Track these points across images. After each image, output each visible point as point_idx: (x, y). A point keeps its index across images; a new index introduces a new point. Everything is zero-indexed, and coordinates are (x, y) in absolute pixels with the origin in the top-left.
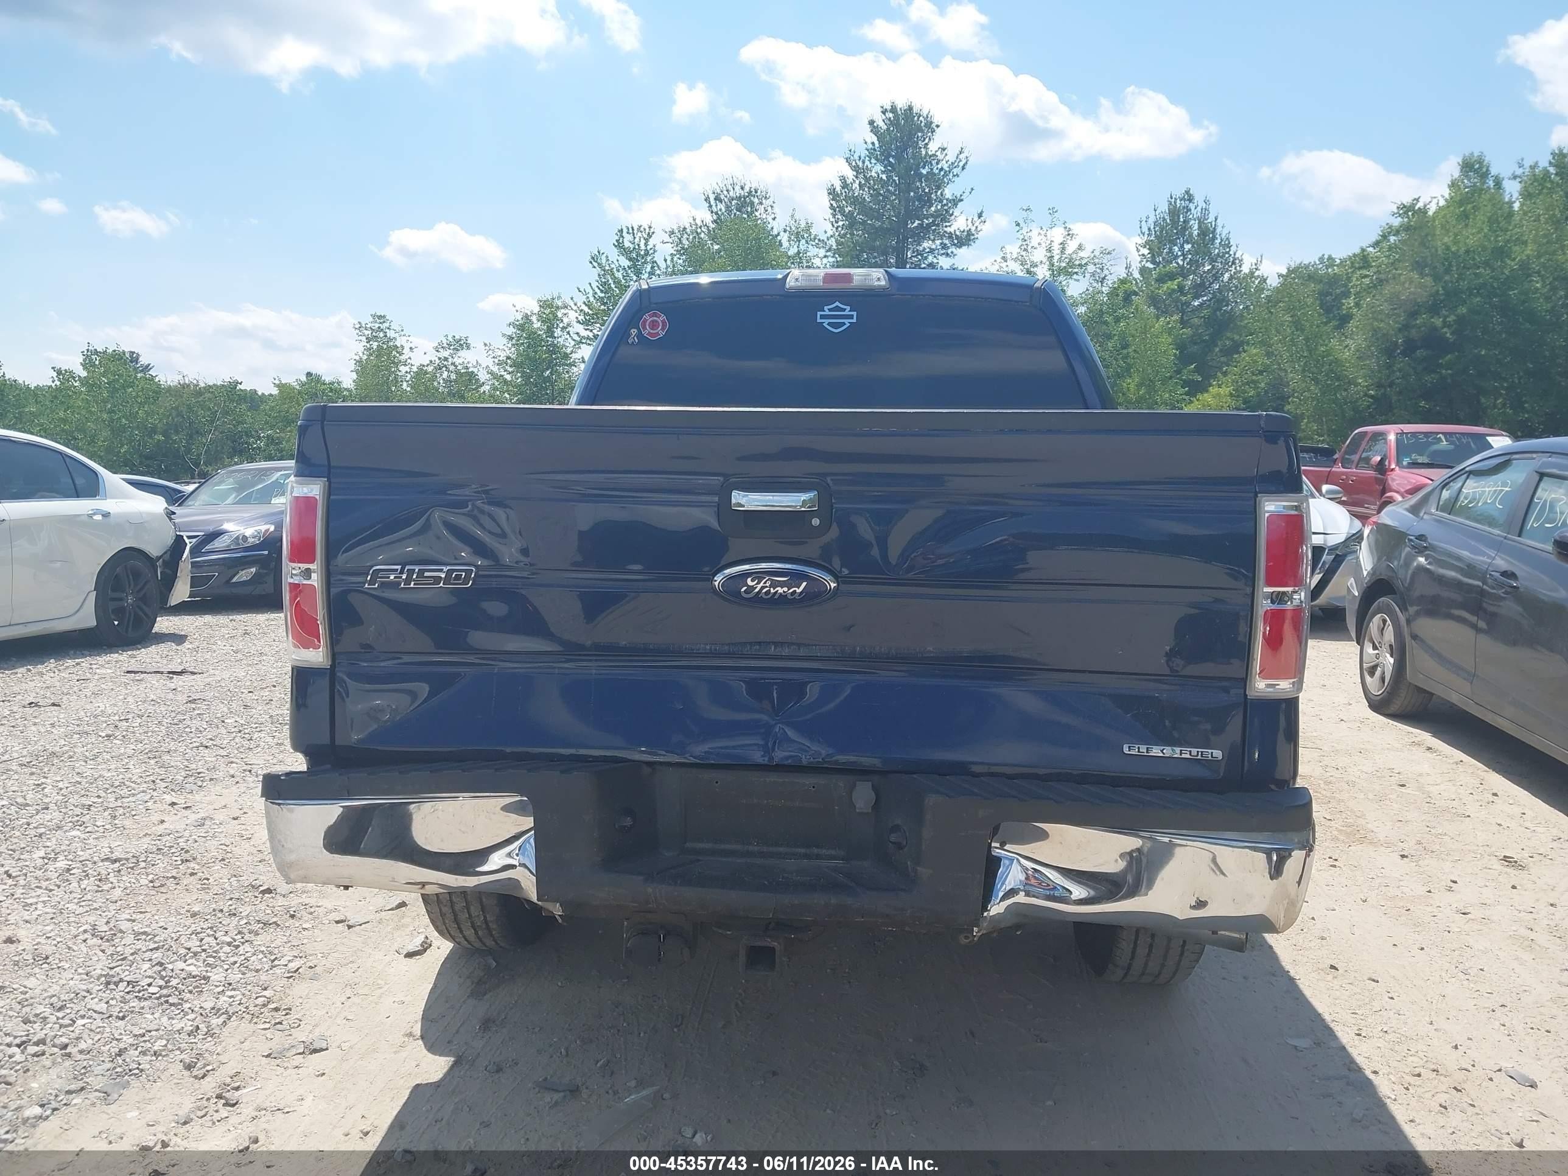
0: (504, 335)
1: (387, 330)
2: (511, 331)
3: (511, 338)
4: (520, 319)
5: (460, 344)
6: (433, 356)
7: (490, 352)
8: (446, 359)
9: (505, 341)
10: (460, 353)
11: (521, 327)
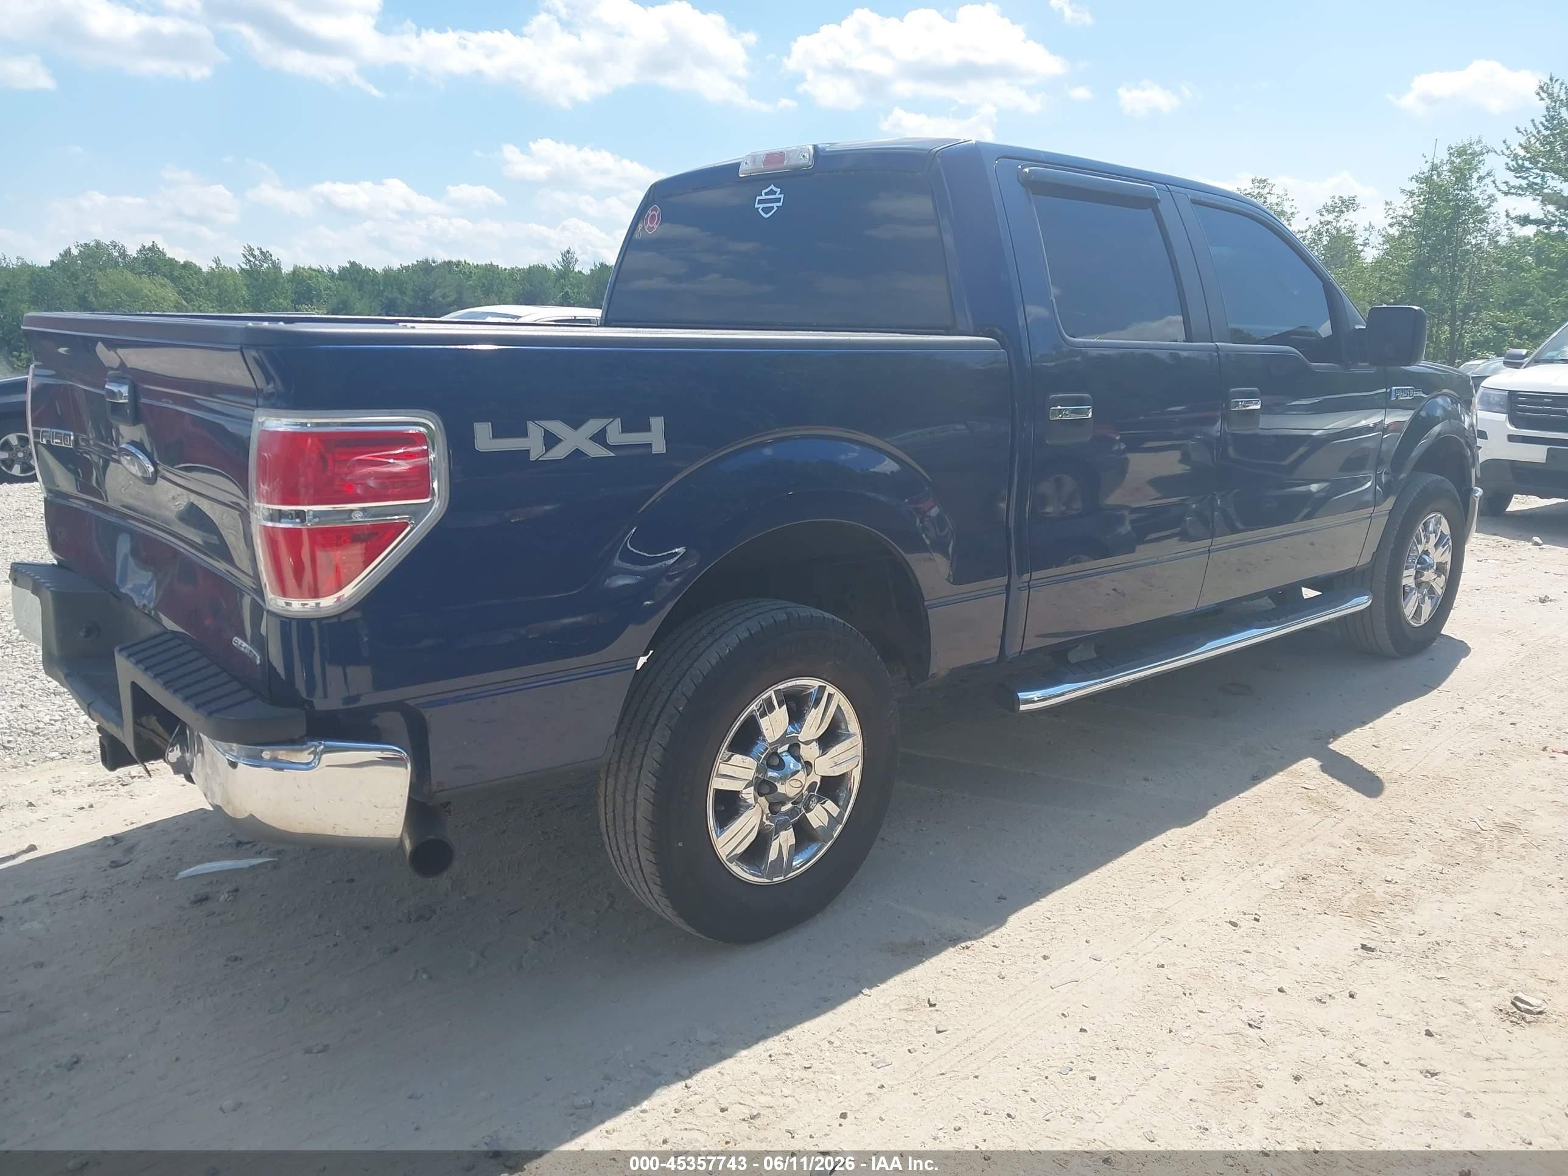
0: (1403, 191)
1: (1268, 196)
2: (1414, 186)
3: (1412, 194)
4: (1426, 170)
5: (1347, 204)
6: (1315, 221)
7: (1391, 212)
8: (1328, 223)
9: (1404, 198)
10: (1346, 216)
11: (1428, 180)
